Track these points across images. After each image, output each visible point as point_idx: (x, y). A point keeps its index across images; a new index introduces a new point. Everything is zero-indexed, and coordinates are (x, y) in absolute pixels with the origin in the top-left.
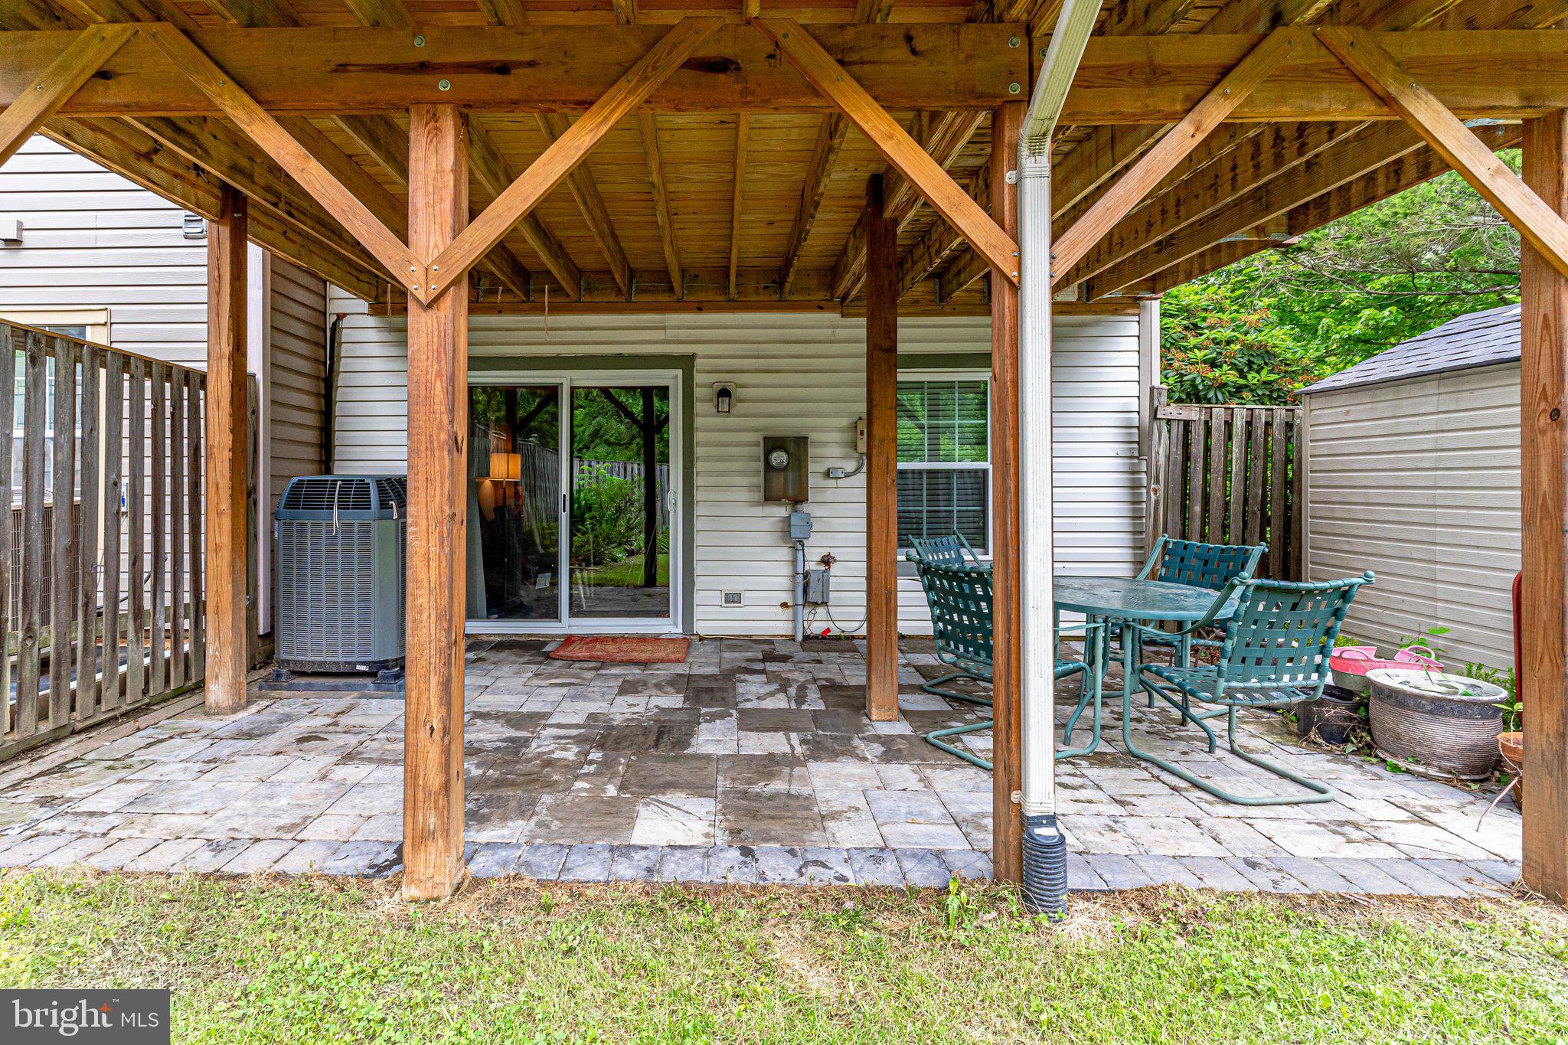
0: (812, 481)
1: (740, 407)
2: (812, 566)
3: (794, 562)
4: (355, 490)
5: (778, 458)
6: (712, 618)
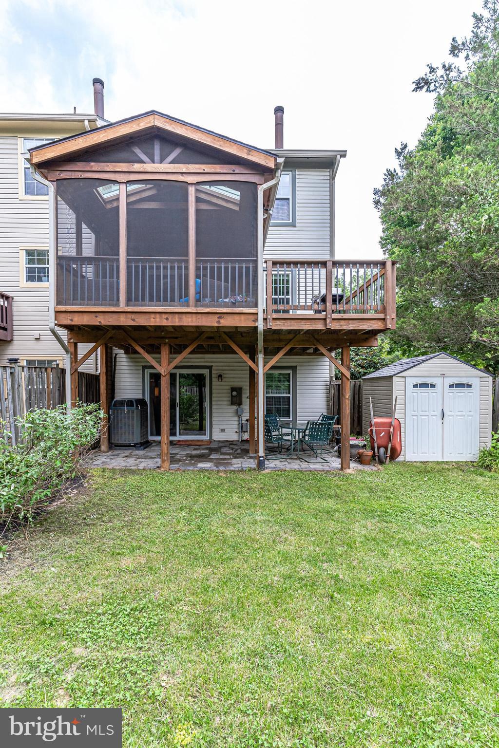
0: (243, 399)
1: (224, 380)
2: (244, 422)
3: (239, 421)
4: (130, 403)
5: (235, 393)
6: (217, 436)
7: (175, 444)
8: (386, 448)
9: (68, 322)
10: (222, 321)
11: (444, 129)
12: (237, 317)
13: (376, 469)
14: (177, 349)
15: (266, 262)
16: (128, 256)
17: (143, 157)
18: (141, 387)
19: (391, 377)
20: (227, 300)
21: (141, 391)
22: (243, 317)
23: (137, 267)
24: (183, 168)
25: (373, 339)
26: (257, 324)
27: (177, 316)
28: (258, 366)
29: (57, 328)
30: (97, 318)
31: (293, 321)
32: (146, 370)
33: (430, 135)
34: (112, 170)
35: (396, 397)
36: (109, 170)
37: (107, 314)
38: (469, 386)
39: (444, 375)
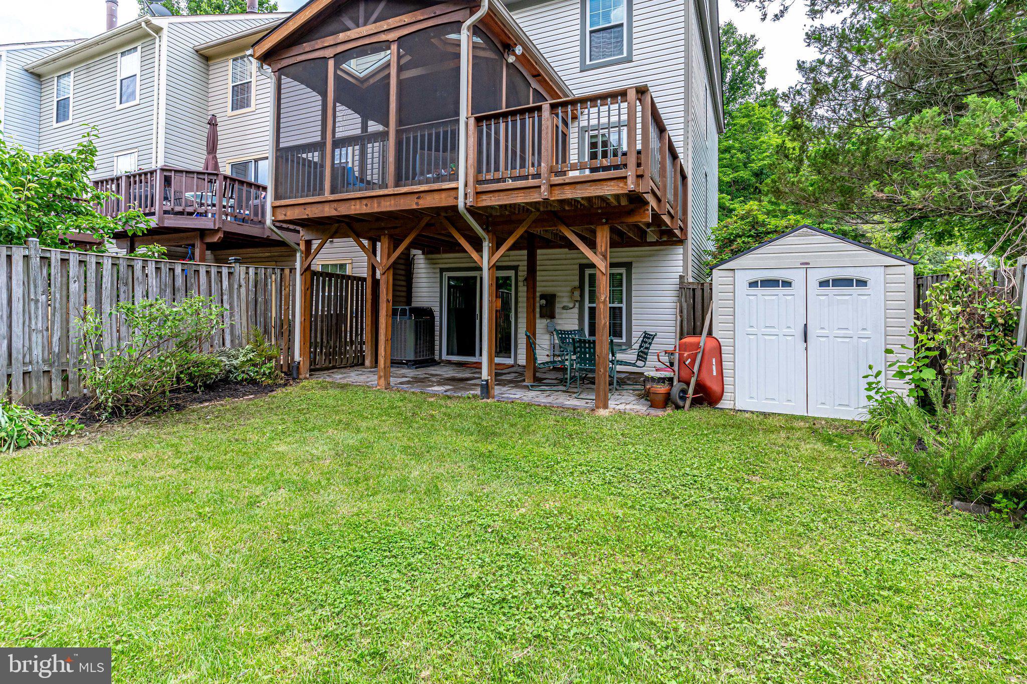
10: (421, 202)
12: (436, 196)
17: (348, 23)
20: (430, 176)
22: (444, 194)
24: (384, 25)
26: (458, 201)
27: (376, 200)
28: (482, 257)
34: (321, 46)
36: (318, 47)
38: (862, 283)
39: (808, 264)
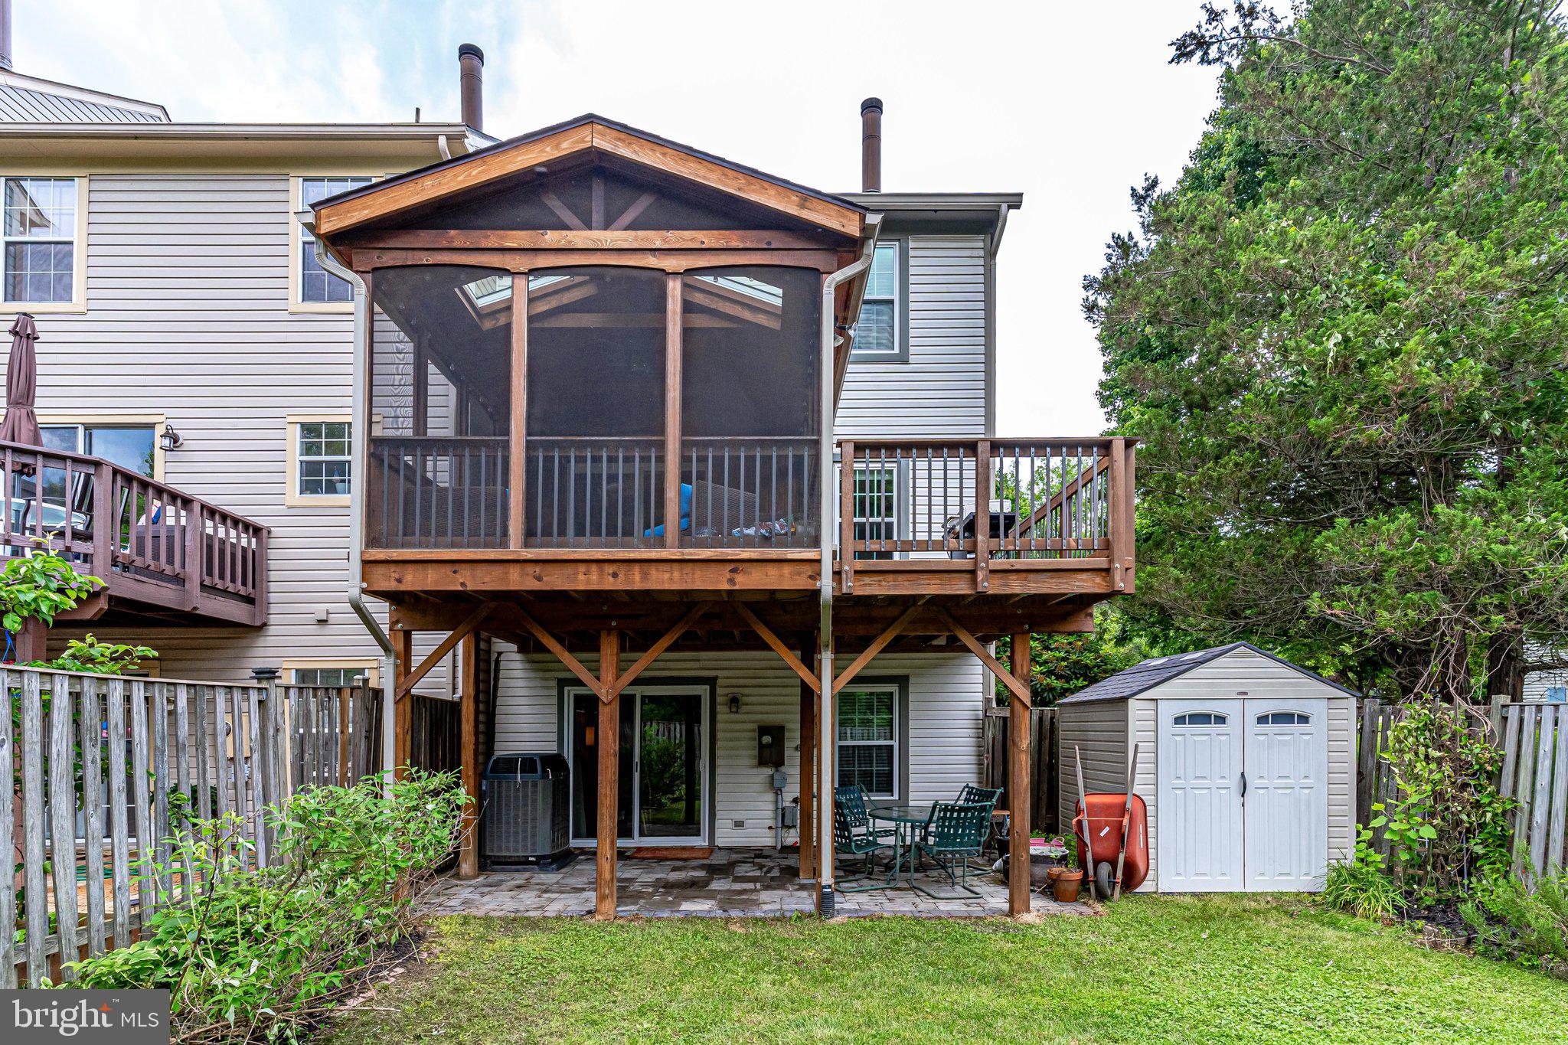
0: (786, 752)
1: (743, 708)
2: (787, 804)
3: (776, 801)
4: (529, 763)
5: (767, 739)
6: (727, 836)
7: (630, 858)
8: (1114, 864)
9: (391, 585)
10: (739, 578)
11: (1240, 143)
12: (772, 570)
13: (1090, 911)
14: (636, 642)
15: (839, 444)
16: (529, 434)
17: (566, 216)
18: (555, 728)
19: (1124, 700)
20: (751, 531)
21: (555, 736)
22: (787, 569)
23: (549, 460)
24: (656, 239)
25: (1083, 616)
26: (818, 584)
27: (637, 568)
28: (819, 678)
29: (365, 598)
30: (457, 576)
31: (900, 577)
32: (566, 689)
33: (1208, 155)
34: (496, 245)
35: (1137, 746)
36: (490, 245)
37: (479, 566)
38: (1304, 719)
39: (1245, 693)
